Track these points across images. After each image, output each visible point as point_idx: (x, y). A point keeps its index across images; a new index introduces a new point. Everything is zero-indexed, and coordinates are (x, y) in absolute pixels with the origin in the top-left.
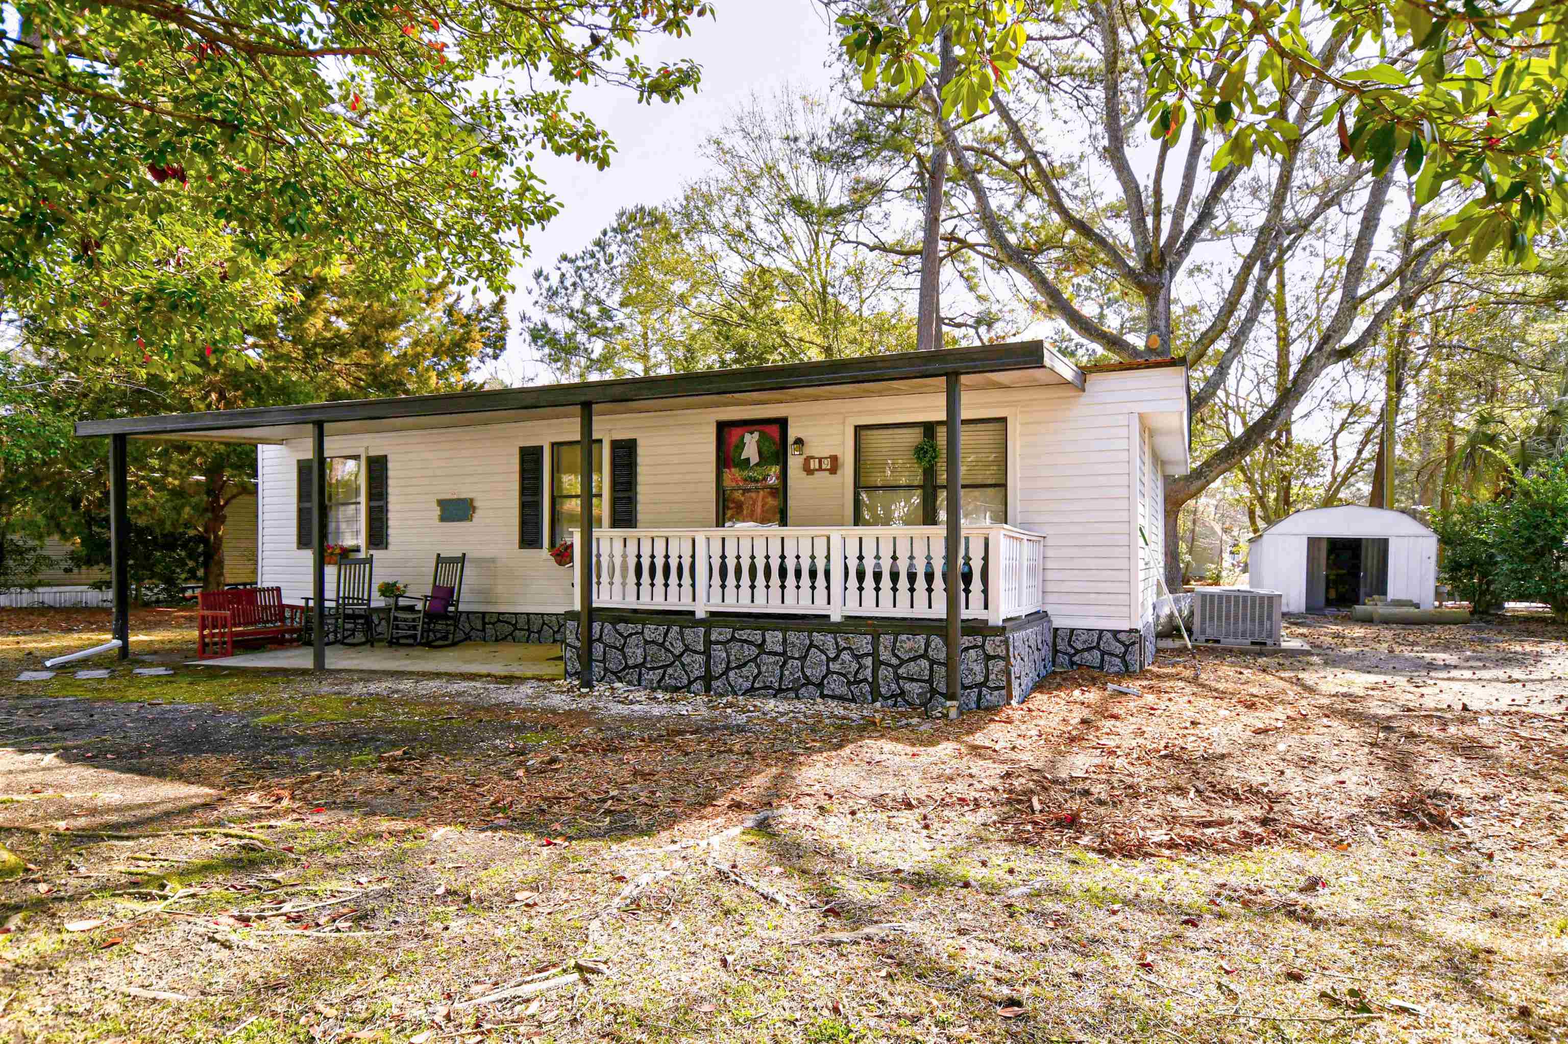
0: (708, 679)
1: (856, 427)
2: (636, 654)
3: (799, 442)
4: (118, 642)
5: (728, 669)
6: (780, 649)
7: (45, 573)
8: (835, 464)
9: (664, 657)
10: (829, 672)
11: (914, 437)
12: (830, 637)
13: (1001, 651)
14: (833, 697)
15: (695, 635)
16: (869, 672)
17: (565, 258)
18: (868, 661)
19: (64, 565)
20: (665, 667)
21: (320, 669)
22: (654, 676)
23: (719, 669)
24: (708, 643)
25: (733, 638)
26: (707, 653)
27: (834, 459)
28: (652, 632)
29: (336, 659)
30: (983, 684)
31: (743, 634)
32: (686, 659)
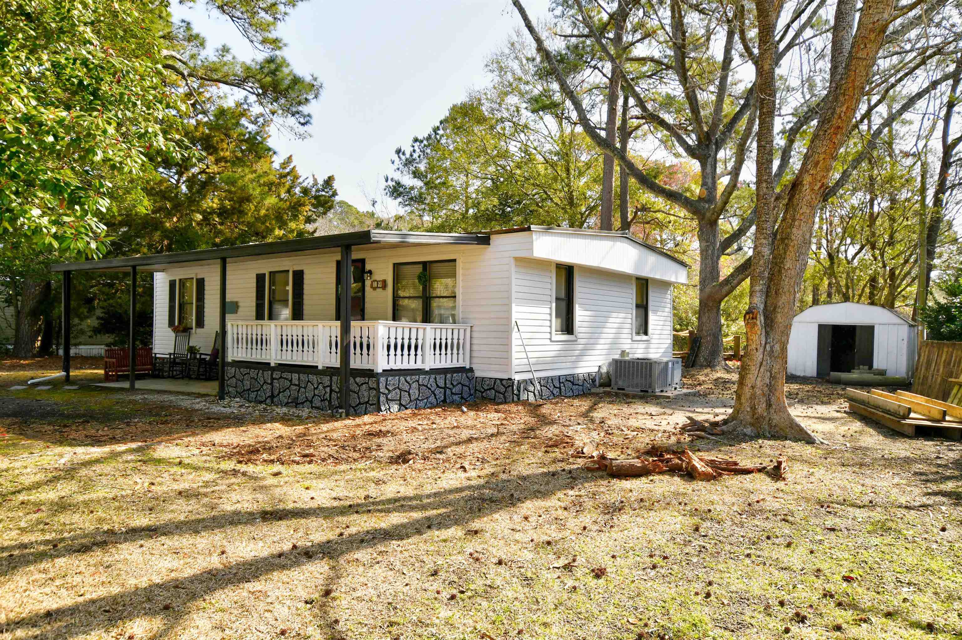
0: (272, 397)
1: (394, 264)
2: (247, 384)
3: (370, 272)
4: (64, 373)
5: (280, 392)
6: (297, 383)
7: (82, 339)
8: (384, 284)
9: (258, 386)
10: (315, 395)
11: (419, 269)
12: (315, 377)
13: (375, 386)
14: (316, 408)
15: (268, 374)
16: (328, 395)
17: (416, 140)
18: (328, 390)
19: (89, 334)
20: (257, 391)
21: (132, 388)
22: (253, 395)
23: (276, 393)
24: (273, 379)
25: (281, 377)
26: (271, 384)
27: (384, 282)
28: (253, 373)
29: (139, 384)
30: (367, 402)
31: (285, 375)
32: (265, 387)
